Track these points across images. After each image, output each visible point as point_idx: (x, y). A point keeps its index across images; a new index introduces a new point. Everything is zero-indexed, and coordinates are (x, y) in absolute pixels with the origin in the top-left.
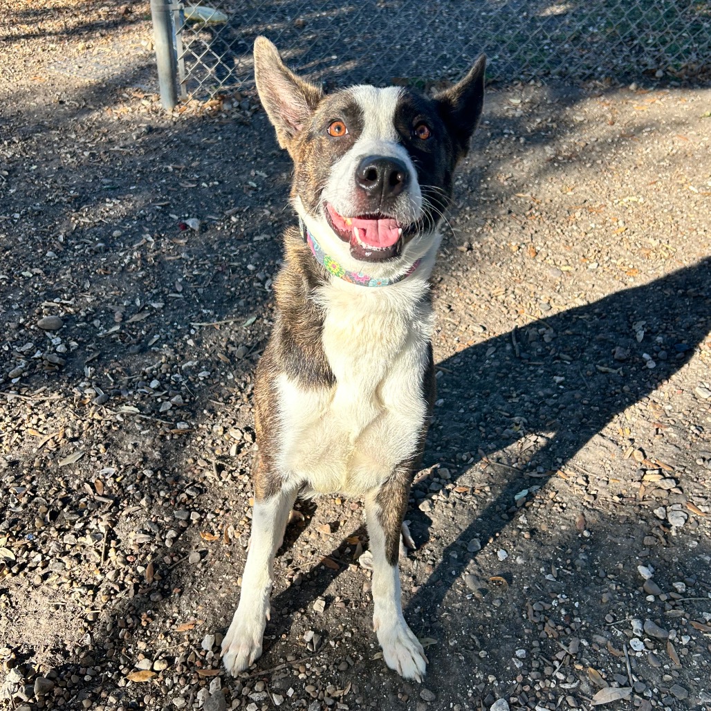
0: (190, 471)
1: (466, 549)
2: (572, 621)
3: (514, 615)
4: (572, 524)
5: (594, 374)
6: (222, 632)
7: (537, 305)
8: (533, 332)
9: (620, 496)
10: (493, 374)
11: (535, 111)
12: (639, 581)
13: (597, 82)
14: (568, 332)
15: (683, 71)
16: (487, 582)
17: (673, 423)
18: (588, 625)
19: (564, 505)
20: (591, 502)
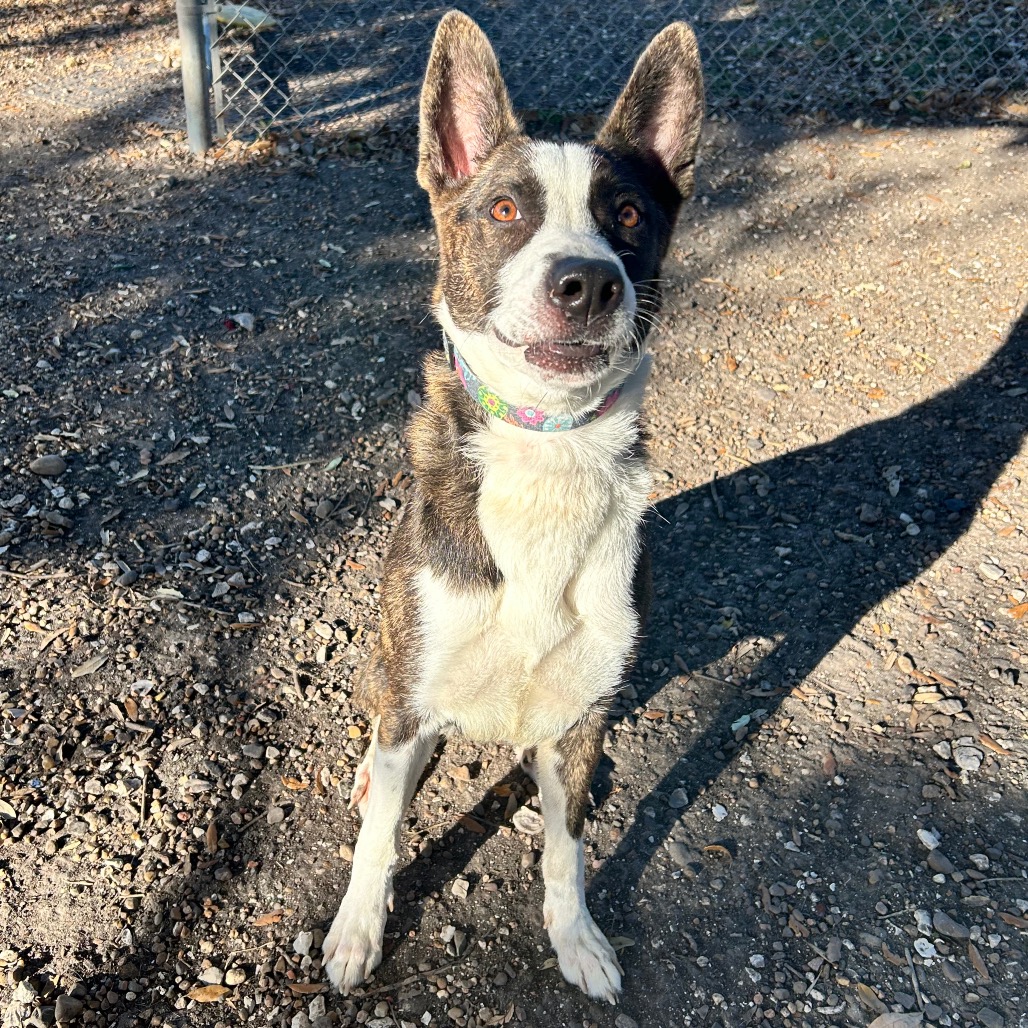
0: (261, 685)
1: (667, 804)
2: (827, 913)
3: (743, 901)
4: (817, 767)
5: (833, 544)
6: (322, 927)
7: (744, 441)
8: (740, 482)
9: (882, 724)
10: (687, 542)
11: (721, 159)
12: (919, 852)
13: (807, 117)
14: (790, 481)
15: (929, 102)
16: (701, 853)
17: (950, 616)
18: (851, 917)
19: (804, 739)
20: (842, 733)
